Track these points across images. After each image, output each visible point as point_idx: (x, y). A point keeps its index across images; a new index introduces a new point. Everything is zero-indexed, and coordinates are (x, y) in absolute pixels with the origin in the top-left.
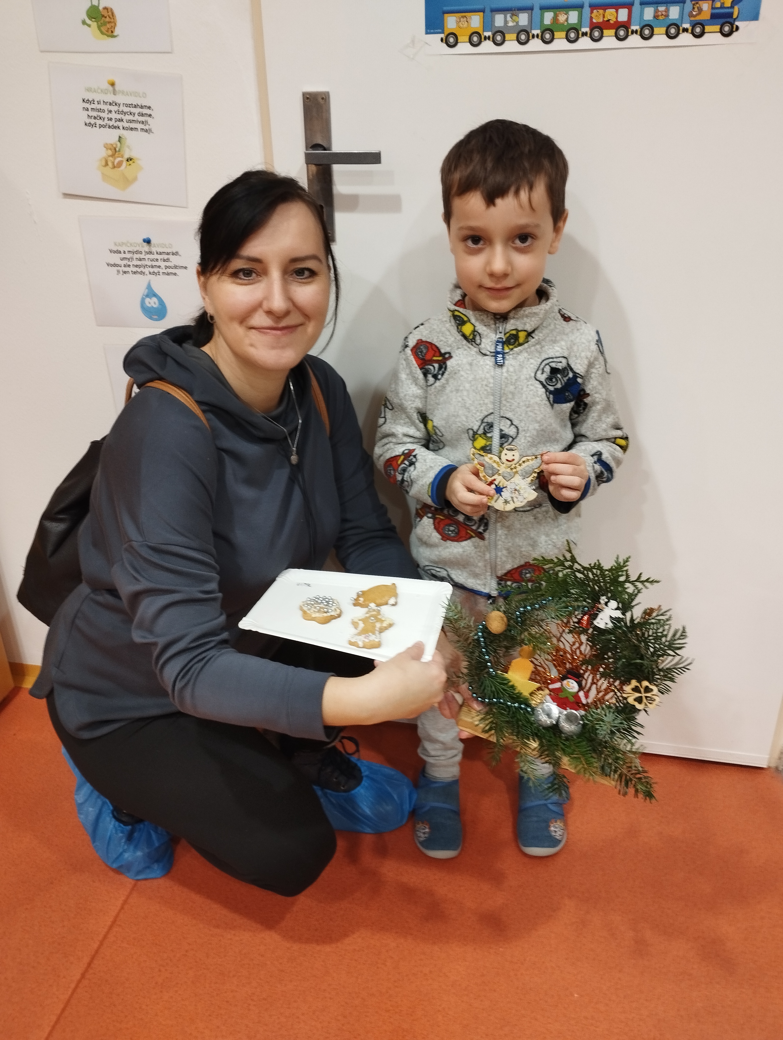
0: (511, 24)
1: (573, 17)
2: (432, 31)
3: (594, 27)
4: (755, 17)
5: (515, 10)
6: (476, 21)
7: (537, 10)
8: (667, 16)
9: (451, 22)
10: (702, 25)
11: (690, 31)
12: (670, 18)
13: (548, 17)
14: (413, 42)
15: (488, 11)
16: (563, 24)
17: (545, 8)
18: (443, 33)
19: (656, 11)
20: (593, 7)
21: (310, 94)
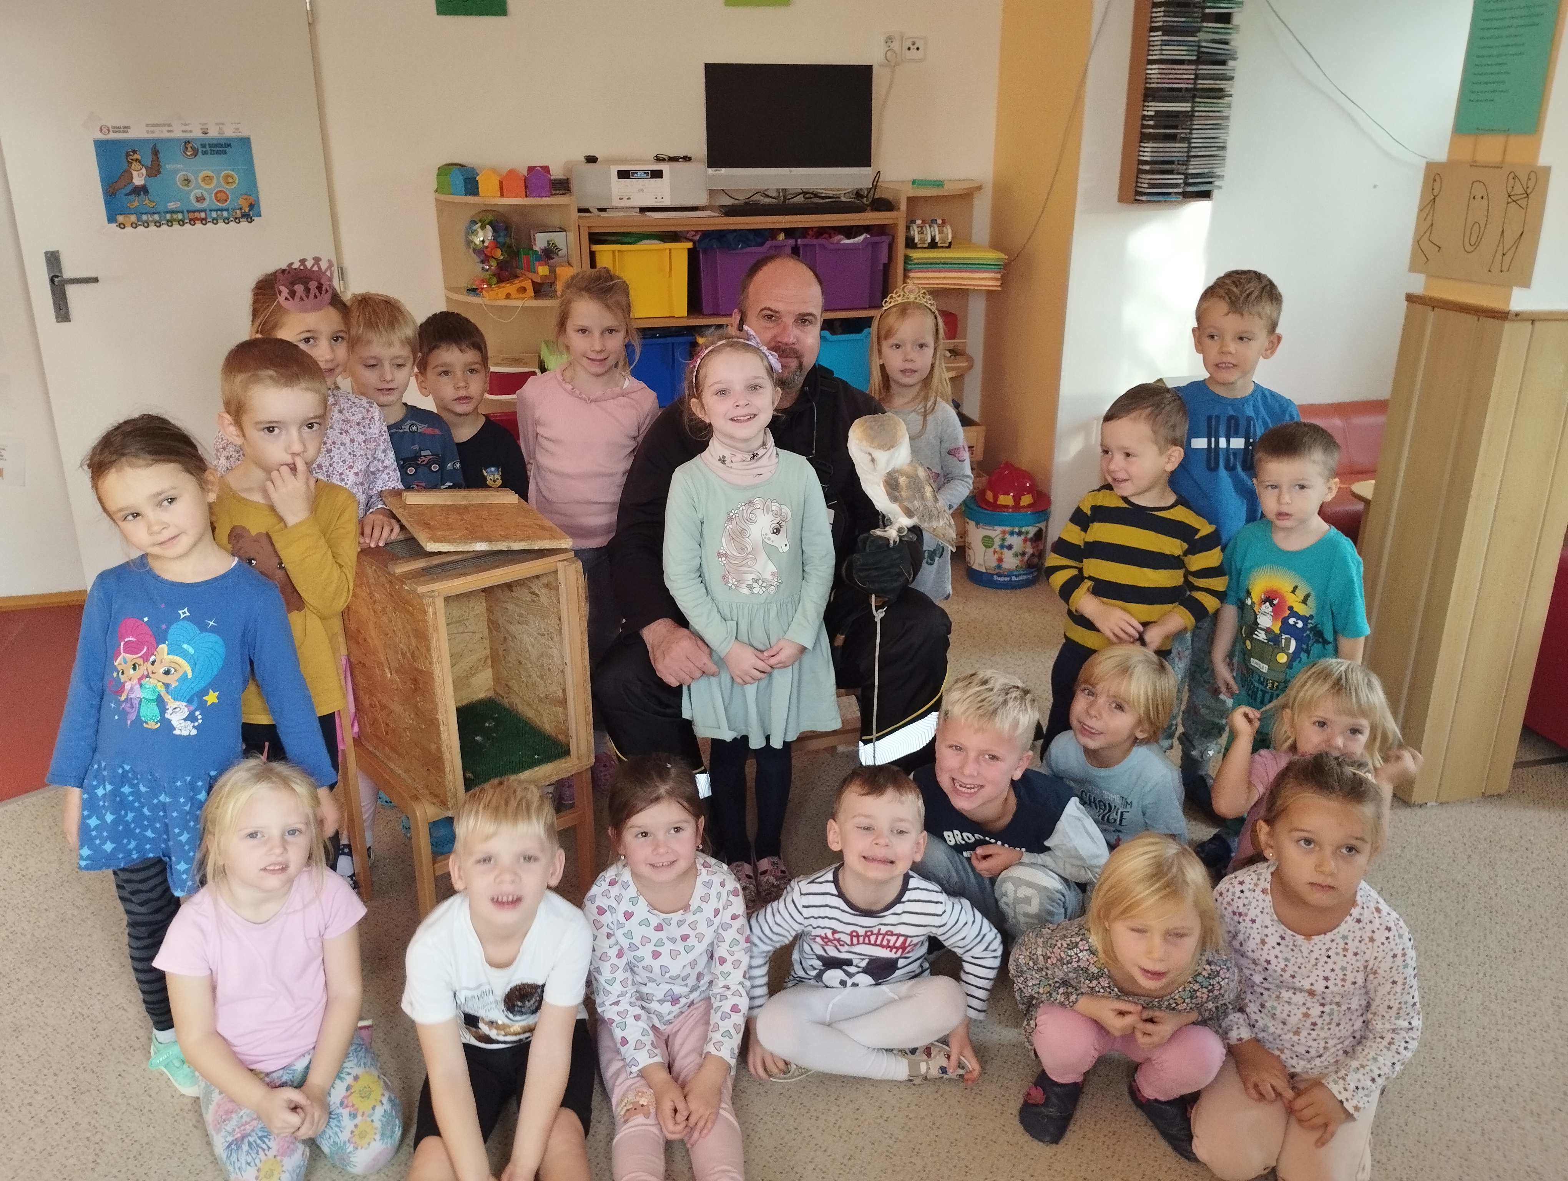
0: (151, 219)
1: (180, 216)
2: (112, 222)
3: (190, 220)
4: (260, 216)
5: (152, 214)
6: (133, 218)
7: (162, 213)
8: (222, 215)
9: (121, 218)
10: (239, 218)
11: (234, 221)
12: (224, 216)
13: (168, 216)
14: (102, 227)
15: (138, 214)
16: (176, 219)
17: (166, 213)
18: (117, 223)
19: (217, 213)
20: (188, 212)
21: (49, 252)
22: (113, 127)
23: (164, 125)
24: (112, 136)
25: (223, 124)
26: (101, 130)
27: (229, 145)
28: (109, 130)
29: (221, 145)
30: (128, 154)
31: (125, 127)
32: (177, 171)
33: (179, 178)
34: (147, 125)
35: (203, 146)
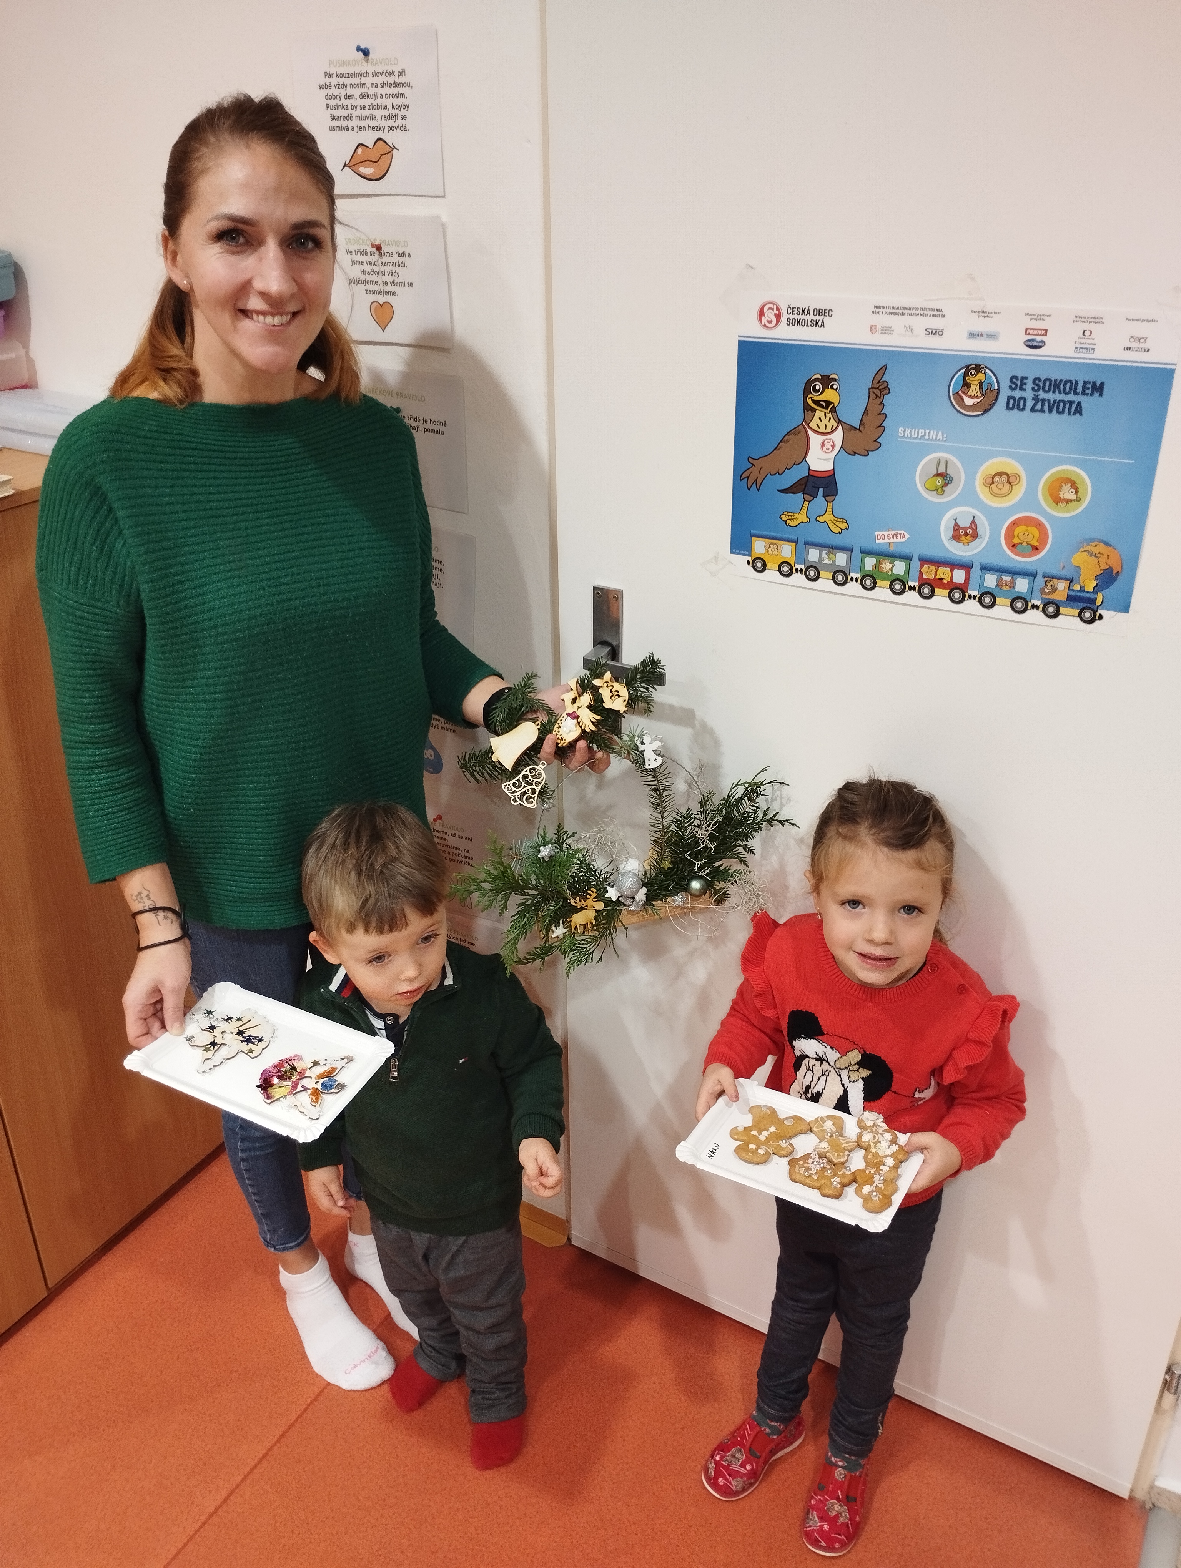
0: (826, 561)
1: (899, 568)
2: (738, 551)
3: (923, 583)
4: (1125, 608)
5: (832, 548)
6: (787, 551)
7: (857, 552)
8: (1014, 587)
9: (759, 547)
10: (1058, 605)
11: (1041, 608)
12: (1017, 590)
13: (870, 563)
14: (716, 558)
15: (801, 542)
16: (887, 573)
17: (865, 552)
18: (750, 555)
19: (1000, 580)
20: (924, 561)
21: (602, 589)
22: (792, 310)
23: (923, 312)
24: (785, 333)
25: (1098, 320)
26: (761, 314)
27: (1098, 389)
28: (778, 317)
29: (1070, 386)
30: (808, 387)
31: (820, 312)
32: (924, 449)
33: (925, 465)
34: (877, 310)
35: (1017, 383)
